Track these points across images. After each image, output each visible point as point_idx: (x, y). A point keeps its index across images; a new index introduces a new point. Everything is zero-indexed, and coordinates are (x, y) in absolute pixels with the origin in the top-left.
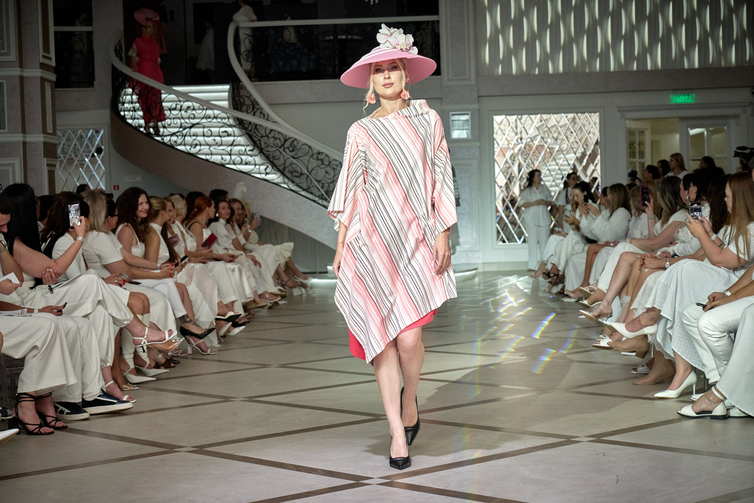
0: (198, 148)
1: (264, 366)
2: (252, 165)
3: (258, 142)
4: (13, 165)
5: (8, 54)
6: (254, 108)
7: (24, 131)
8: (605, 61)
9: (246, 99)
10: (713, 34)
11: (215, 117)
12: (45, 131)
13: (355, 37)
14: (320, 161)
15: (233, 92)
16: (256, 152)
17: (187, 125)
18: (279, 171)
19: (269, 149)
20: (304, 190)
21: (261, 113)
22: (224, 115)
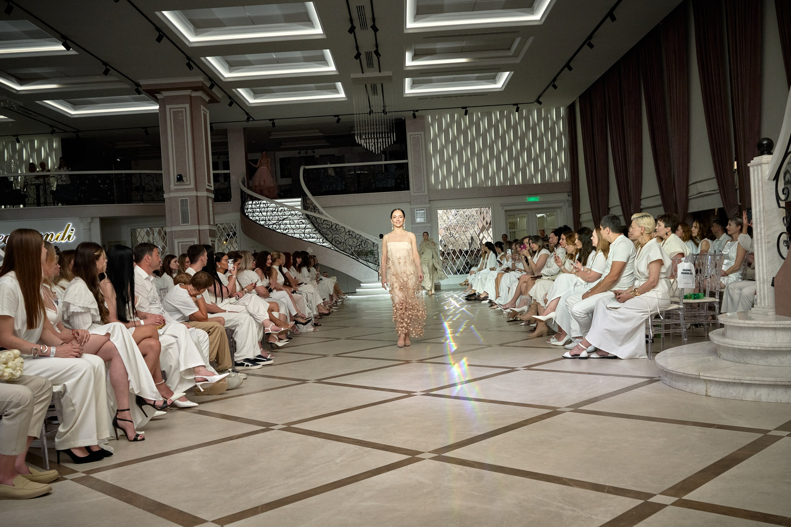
0: (287, 230)
1: (338, 339)
2: (315, 238)
3: (317, 227)
4: (194, 242)
5: (190, 184)
6: (314, 209)
7: (199, 224)
8: (493, 181)
9: (310, 205)
10: (547, 166)
11: (296, 215)
12: (209, 224)
13: (365, 172)
14: (351, 236)
15: (304, 202)
16: (317, 232)
17: (282, 219)
18: (329, 242)
19: (323, 230)
20: (342, 251)
21: (318, 212)
22: (300, 213)
